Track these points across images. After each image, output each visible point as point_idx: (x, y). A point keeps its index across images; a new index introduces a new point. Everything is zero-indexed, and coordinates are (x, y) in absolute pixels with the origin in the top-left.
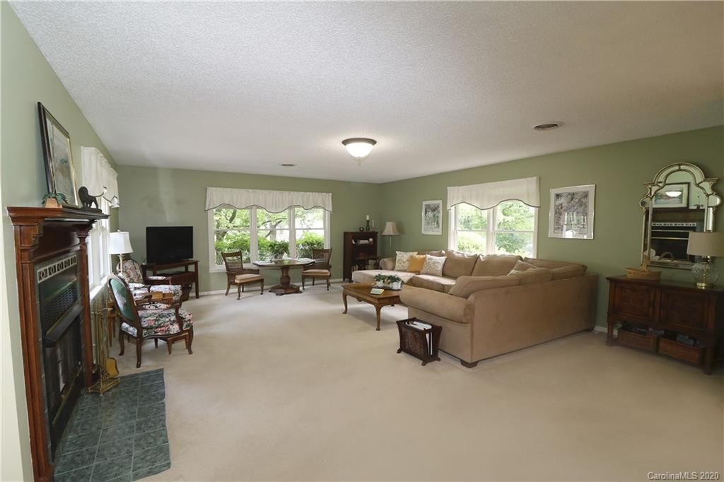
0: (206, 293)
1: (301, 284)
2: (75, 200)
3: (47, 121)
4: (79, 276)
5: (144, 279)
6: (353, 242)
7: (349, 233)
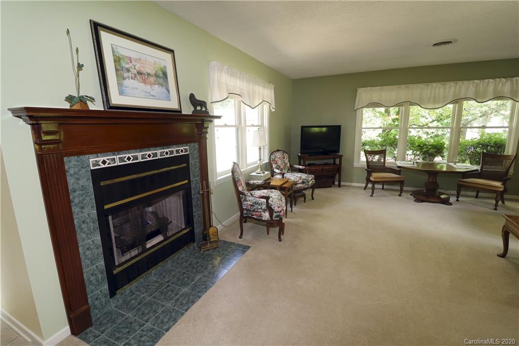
0: (348, 184)
1: (455, 192)
2: (172, 105)
3: (104, 36)
4: (194, 163)
5: (291, 166)
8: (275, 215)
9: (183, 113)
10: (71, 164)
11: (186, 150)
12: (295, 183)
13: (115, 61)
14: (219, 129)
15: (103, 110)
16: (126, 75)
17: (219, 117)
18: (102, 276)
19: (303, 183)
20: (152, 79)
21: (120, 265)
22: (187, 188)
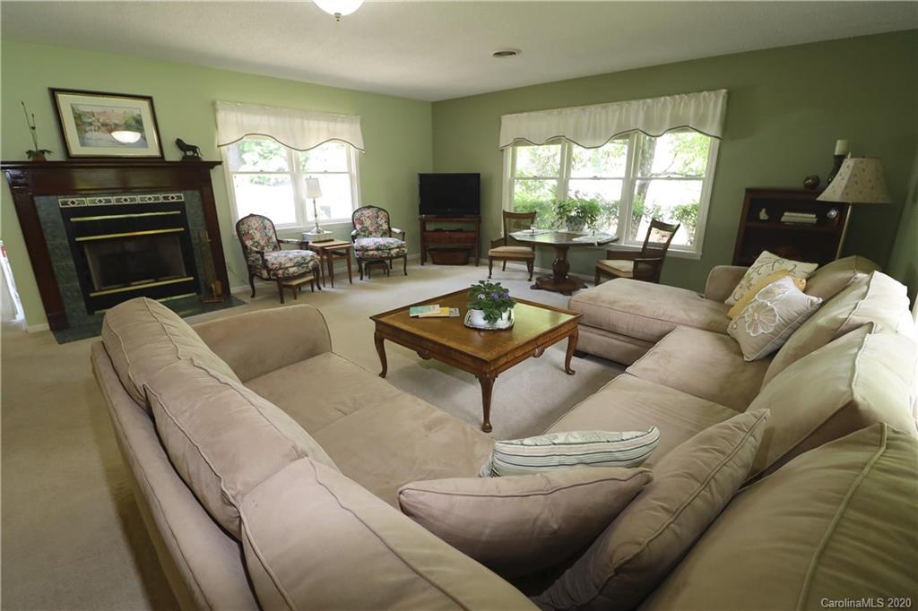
3: (61, 97)
4: (194, 212)
5: (389, 229)
6: (763, 215)
7: (748, 191)
9: (167, 160)
10: (41, 201)
11: (179, 197)
13: (75, 118)
15: (62, 160)
16: (87, 128)
18: (78, 294)
21: (99, 291)
22: (185, 238)
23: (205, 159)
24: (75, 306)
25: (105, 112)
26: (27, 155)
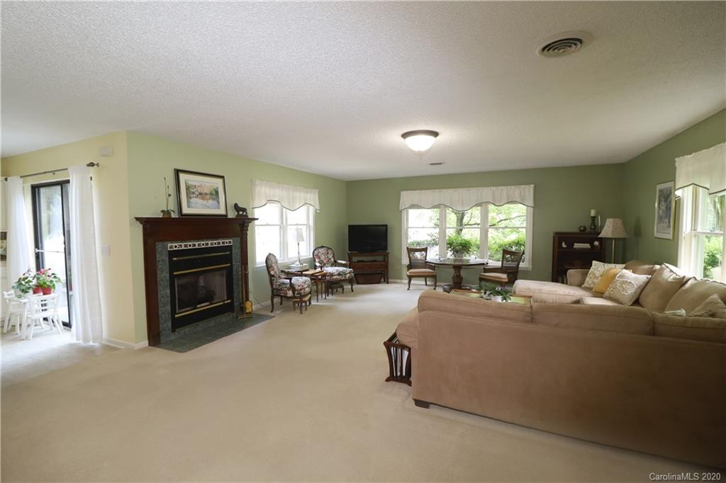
2: (221, 211)
3: (181, 175)
4: (236, 252)
5: (335, 261)
6: (564, 245)
7: (557, 233)
8: (296, 292)
9: (229, 217)
10: (159, 246)
11: (230, 242)
12: (332, 275)
13: (186, 189)
14: (259, 227)
15: (177, 217)
16: (192, 196)
17: (257, 219)
18: (168, 316)
19: (339, 275)
20: (208, 197)
21: (179, 313)
22: (230, 270)
23: (250, 217)
24: (166, 324)
25: (201, 185)
26: (162, 214)
